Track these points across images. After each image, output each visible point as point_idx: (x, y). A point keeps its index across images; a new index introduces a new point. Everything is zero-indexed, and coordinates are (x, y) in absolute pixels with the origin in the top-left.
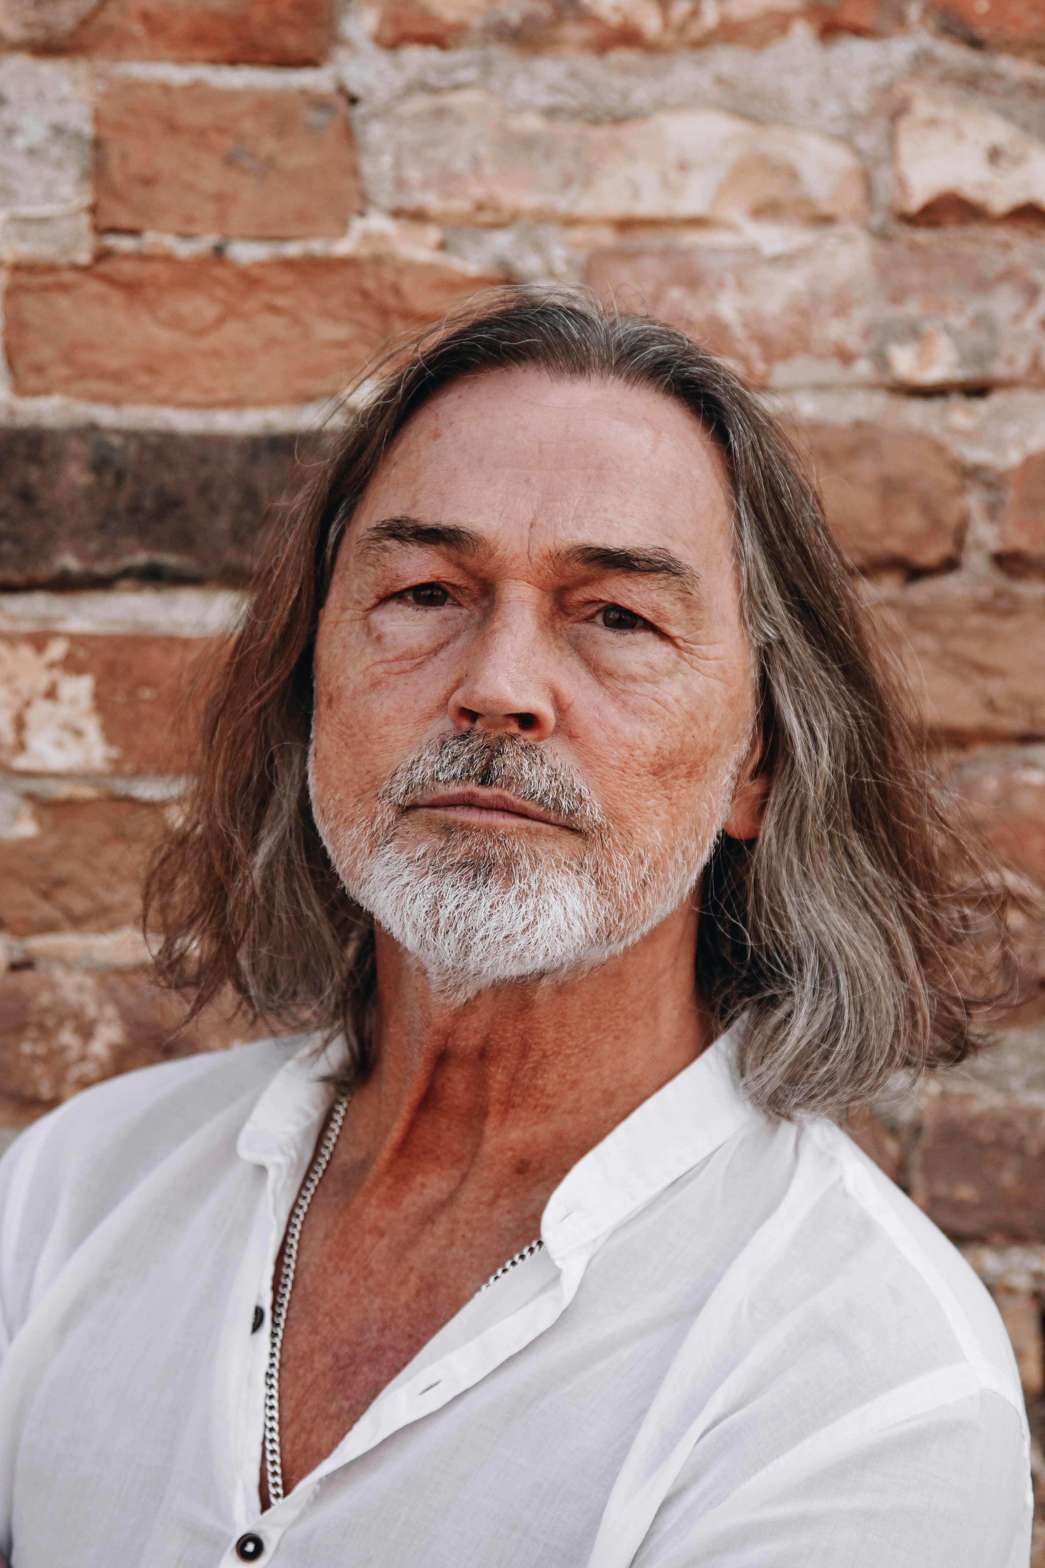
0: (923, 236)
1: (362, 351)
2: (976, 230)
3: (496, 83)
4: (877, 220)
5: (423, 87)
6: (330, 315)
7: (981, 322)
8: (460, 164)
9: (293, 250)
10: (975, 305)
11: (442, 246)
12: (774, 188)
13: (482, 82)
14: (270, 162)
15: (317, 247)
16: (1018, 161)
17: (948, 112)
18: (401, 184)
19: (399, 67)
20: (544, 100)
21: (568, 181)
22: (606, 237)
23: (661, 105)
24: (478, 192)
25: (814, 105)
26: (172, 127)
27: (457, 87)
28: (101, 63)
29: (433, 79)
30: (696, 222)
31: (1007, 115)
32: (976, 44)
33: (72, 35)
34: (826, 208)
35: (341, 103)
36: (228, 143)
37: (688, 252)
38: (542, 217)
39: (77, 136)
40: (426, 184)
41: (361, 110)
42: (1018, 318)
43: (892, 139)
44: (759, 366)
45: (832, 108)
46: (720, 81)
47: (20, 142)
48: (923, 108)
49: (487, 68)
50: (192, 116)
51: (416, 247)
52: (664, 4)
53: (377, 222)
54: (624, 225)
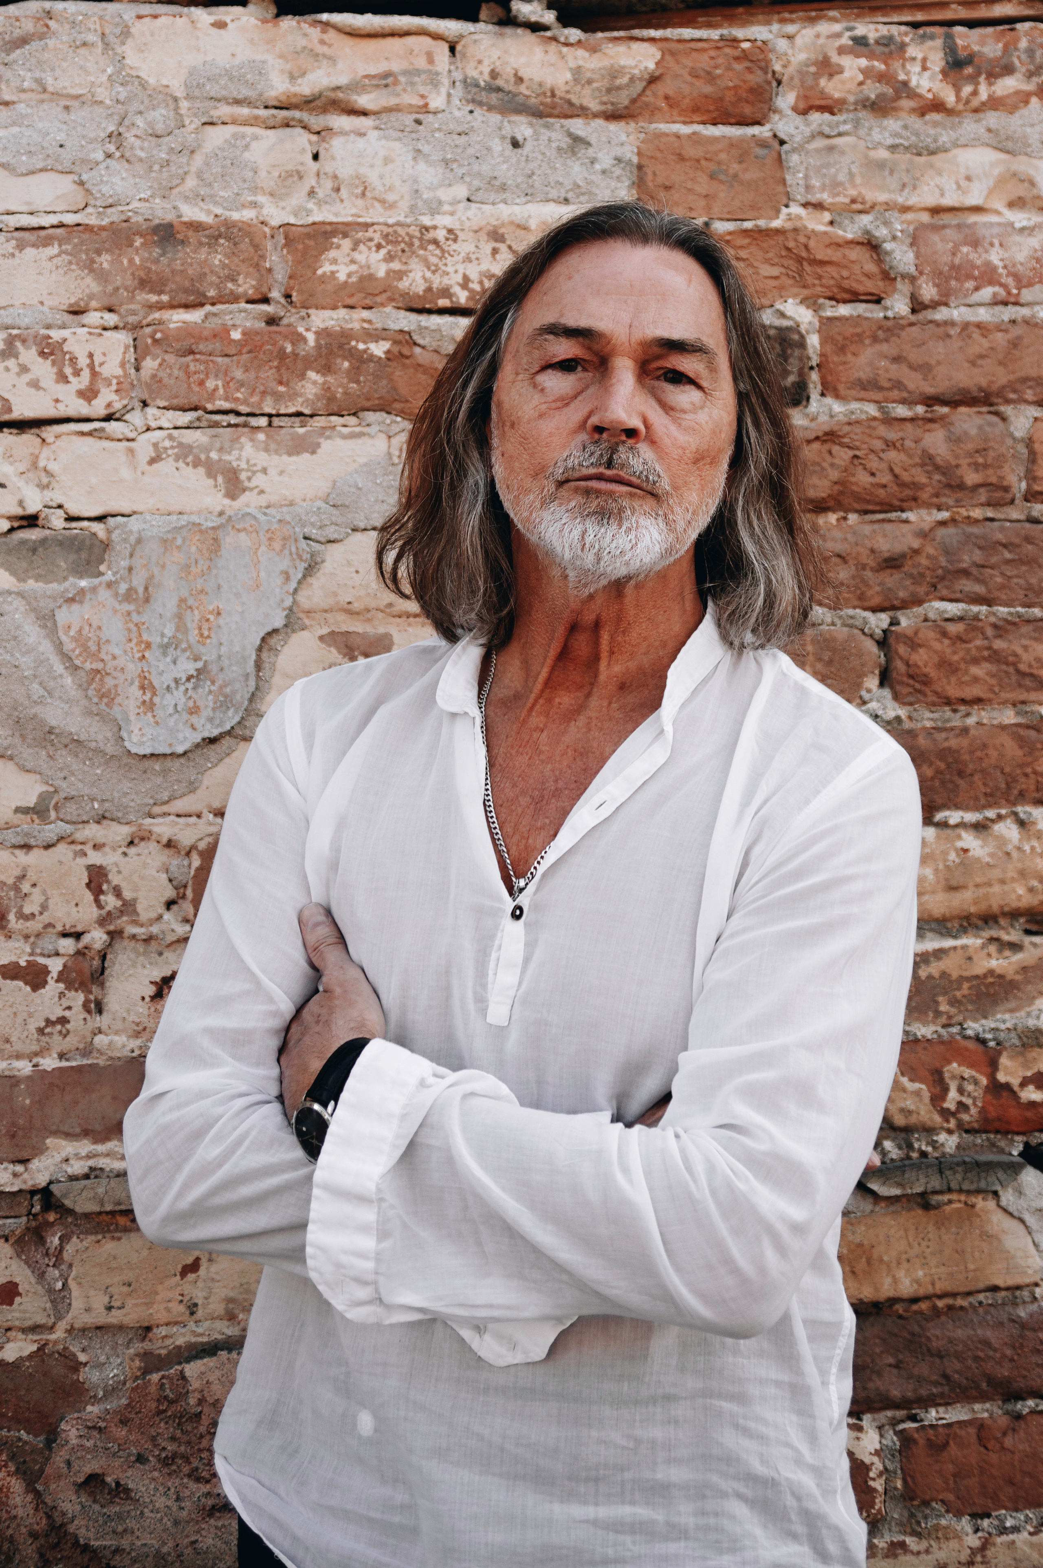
1: (786, 282)
3: (862, 132)
5: (821, 135)
6: (767, 261)
8: (842, 177)
9: (748, 225)
11: (831, 223)
12: (1021, 191)
13: (855, 132)
14: (736, 176)
15: (762, 223)
18: (808, 188)
19: (808, 125)
20: (890, 141)
21: (903, 186)
22: (925, 217)
23: (956, 145)
24: (853, 193)
27: (840, 135)
28: (642, 124)
29: (827, 130)
30: (977, 209)
33: (626, 107)
35: (776, 144)
36: (712, 166)
37: (972, 226)
38: (888, 206)
39: (629, 162)
40: (823, 188)
41: (785, 147)
44: (1013, 291)
46: (989, 130)
47: (598, 167)
49: (857, 124)
50: (691, 152)
51: (817, 223)
52: (958, 90)
53: (795, 209)
54: (936, 211)
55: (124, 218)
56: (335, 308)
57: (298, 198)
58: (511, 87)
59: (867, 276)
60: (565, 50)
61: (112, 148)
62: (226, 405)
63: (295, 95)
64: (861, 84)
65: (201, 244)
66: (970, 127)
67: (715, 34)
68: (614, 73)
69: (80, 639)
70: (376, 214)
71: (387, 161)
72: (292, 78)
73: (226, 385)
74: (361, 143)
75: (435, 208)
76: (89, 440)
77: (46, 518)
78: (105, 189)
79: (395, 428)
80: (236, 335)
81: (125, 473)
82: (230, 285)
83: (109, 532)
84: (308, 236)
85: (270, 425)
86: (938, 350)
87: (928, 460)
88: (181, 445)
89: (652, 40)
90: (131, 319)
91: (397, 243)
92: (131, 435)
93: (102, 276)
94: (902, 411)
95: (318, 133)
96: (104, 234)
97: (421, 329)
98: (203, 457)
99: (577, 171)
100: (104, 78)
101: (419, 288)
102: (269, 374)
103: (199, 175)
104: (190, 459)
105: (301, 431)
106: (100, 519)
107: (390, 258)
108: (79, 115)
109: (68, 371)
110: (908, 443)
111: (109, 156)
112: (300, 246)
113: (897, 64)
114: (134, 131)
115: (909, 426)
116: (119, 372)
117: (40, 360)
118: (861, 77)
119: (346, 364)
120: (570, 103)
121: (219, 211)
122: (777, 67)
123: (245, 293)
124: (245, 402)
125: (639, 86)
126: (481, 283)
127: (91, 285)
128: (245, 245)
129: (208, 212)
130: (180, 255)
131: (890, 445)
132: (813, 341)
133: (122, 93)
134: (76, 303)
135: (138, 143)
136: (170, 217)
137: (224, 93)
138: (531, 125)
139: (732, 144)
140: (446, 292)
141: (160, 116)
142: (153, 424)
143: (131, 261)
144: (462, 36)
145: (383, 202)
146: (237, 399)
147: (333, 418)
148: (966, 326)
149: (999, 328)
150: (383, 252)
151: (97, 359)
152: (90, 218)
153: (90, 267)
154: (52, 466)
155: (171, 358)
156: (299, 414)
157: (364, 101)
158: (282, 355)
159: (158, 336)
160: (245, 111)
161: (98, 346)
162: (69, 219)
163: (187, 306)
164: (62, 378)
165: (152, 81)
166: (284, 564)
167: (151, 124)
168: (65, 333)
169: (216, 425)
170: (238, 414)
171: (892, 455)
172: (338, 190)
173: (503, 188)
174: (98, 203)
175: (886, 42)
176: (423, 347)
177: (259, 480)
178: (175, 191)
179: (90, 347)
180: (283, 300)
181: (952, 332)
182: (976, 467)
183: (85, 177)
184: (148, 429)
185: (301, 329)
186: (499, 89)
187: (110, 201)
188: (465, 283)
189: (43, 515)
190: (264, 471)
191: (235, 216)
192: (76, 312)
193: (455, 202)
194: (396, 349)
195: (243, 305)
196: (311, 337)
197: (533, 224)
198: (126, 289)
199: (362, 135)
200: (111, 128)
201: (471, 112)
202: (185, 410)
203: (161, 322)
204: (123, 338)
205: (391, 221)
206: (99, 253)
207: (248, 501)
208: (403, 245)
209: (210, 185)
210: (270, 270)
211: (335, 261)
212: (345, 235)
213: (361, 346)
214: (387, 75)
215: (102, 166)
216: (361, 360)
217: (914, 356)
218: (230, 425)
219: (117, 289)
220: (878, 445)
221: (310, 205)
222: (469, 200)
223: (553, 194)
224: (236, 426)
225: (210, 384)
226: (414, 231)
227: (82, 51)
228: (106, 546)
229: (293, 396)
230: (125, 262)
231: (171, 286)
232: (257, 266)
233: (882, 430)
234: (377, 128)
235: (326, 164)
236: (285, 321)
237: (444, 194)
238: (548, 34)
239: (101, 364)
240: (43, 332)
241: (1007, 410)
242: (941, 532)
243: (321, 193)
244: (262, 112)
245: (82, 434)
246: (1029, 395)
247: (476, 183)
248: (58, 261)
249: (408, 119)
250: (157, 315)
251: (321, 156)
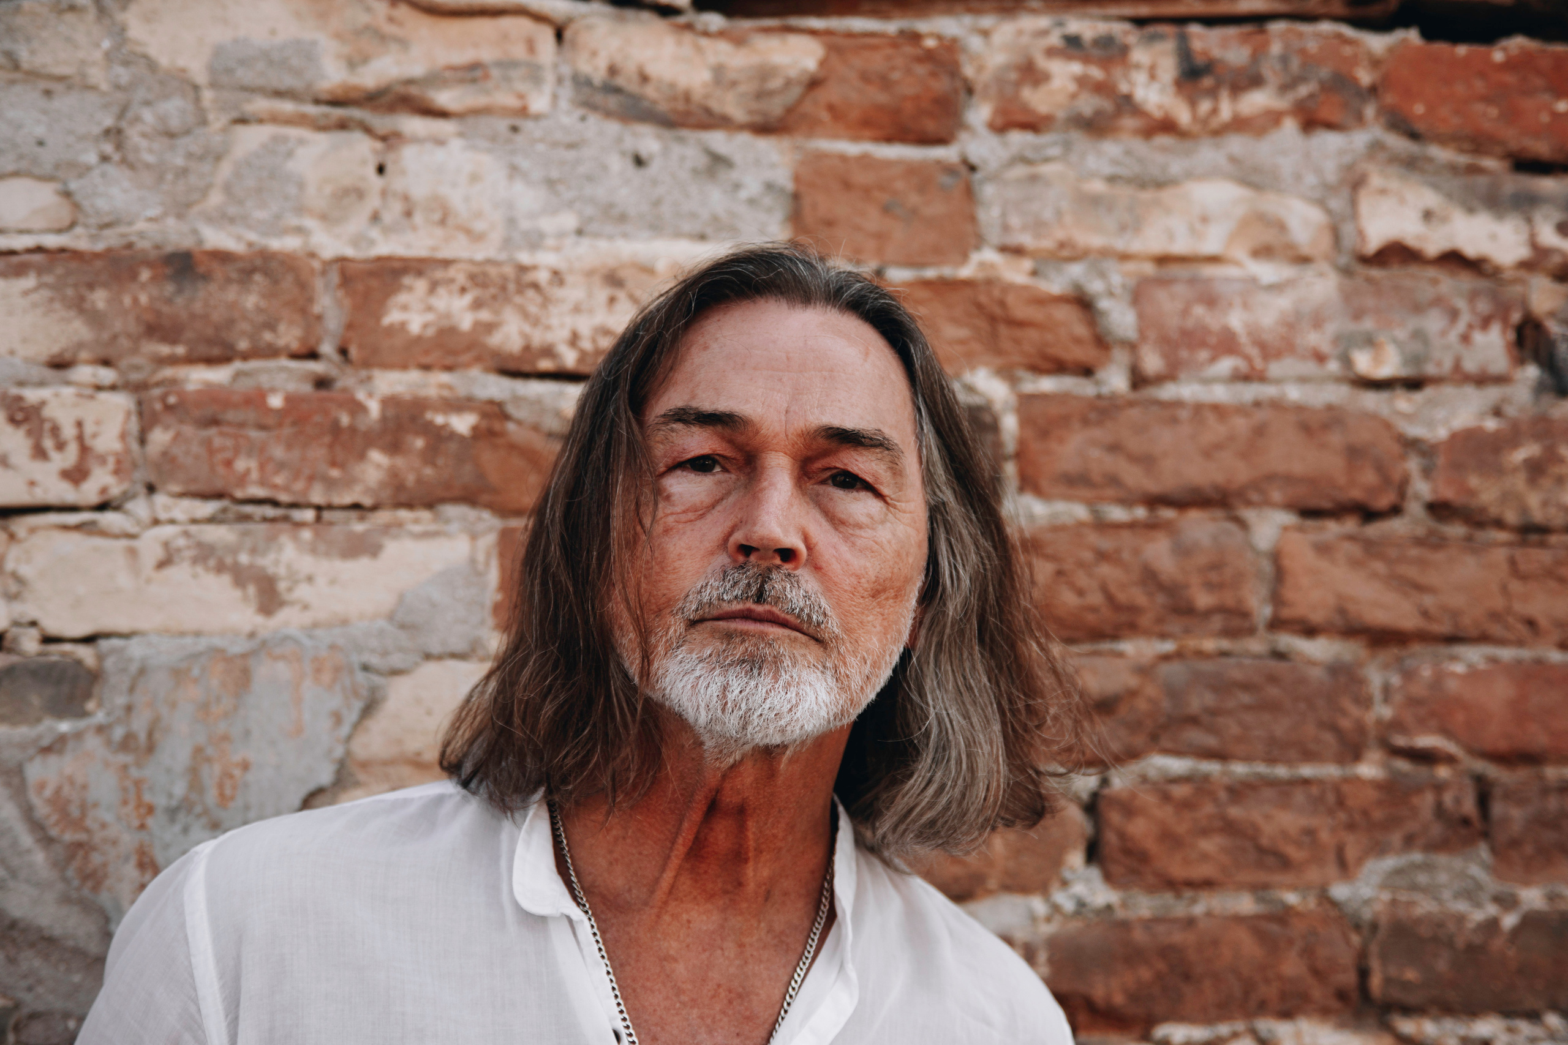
0: (1376, 273)
1: (976, 346)
2: (1414, 269)
3: (1074, 158)
4: (1343, 260)
5: (1023, 159)
6: (955, 321)
7: (1418, 335)
8: (1048, 214)
9: (930, 273)
10: (1413, 323)
11: (1034, 273)
12: (1269, 236)
13: (1063, 158)
14: (914, 211)
15: (947, 271)
16: (1445, 220)
17: (1394, 184)
18: (1006, 228)
19: (1007, 146)
20: (1108, 170)
21: (1123, 228)
22: (1149, 269)
23: (1190, 175)
24: (1060, 234)
25: (1298, 177)
26: (847, 185)
27: (1047, 160)
28: (799, 140)
29: (1029, 154)
30: (1214, 259)
31: (1436, 187)
32: (1414, 136)
33: (781, 119)
34: (1306, 250)
35: (964, 170)
36: (885, 197)
37: (1209, 280)
38: (1105, 253)
39: (782, 190)
40: (1024, 228)
41: (978, 176)
42: (1444, 333)
43: (1353, 203)
44: (1259, 363)
45: (1311, 179)
46: (1233, 160)
47: (743, 194)
48: (1376, 180)
49: (1067, 146)
50: (861, 178)
51: (1016, 273)
52: (1193, 104)
53: (989, 255)
54: (1163, 260)
55: (123, 241)
56: (404, 367)
57: (357, 223)
58: (633, 87)
59: (1078, 341)
60: (704, 42)
61: (108, 148)
62: (259, 492)
63: (355, 88)
64: (1074, 96)
65: (229, 281)
66: (1208, 154)
67: (891, 27)
68: (765, 73)
69: (59, 802)
70: (458, 248)
71: (475, 178)
72: (352, 64)
73: (262, 467)
74: (439, 155)
75: (535, 241)
76: (75, 537)
77: (15, 640)
78: (102, 204)
79: (481, 526)
80: (276, 401)
81: (124, 580)
82: (268, 336)
83: (101, 658)
84: (372, 274)
85: (318, 519)
86: (1164, 439)
87: (1150, 577)
88: (200, 545)
89: (813, 32)
90: (135, 377)
91: (484, 285)
92: (132, 529)
93: (95, 319)
94: (1117, 514)
95: (384, 139)
96: (99, 264)
97: (517, 399)
98: (229, 560)
99: (716, 199)
100: (98, 55)
101: (515, 345)
102: (318, 453)
103: (227, 189)
104: (212, 562)
105: (359, 527)
106: (89, 640)
107: (477, 305)
108: (64, 102)
109: (48, 443)
110: (1126, 555)
111: (105, 159)
112: (360, 287)
113: (1117, 72)
114: (139, 127)
115: (1126, 535)
116: (117, 446)
117: (9, 429)
118: (1072, 87)
119: (419, 443)
120: (708, 111)
121: (252, 236)
122: (969, 71)
123: (287, 347)
124: (286, 489)
125: (796, 92)
126: (594, 341)
127: (79, 330)
128: (288, 283)
129: (239, 238)
130: (201, 294)
131: (1102, 556)
132: (1010, 424)
133: (124, 75)
134: (61, 354)
135: (143, 143)
136: (187, 243)
137: (260, 82)
138: (659, 137)
139: (912, 170)
140: (548, 351)
141: (174, 108)
142: (163, 516)
143: (136, 300)
144: (570, 20)
145: (468, 232)
146: (275, 487)
147: (404, 514)
148: (1199, 409)
149: (1241, 410)
150: (468, 299)
151: (89, 429)
152: (79, 240)
153: (79, 306)
154: (25, 570)
155: (188, 430)
156: (356, 507)
157: (444, 98)
158: (336, 429)
159: (172, 400)
160: (287, 107)
161: (90, 412)
162: (51, 241)
163: (210, 361)
164: (40, 453)
165: (164, 61)
166: (335, 701)
167: (163, 119)
168: (44, 393)
169: (246, 518)
170: (275, 503)
171: (1105, 570)
172: (408, 214)
173: (623, 218)
174: (93, 221)
175: (1106, 43)
176: (519, 423)
177: (303, 592)
178: (195, 209)
179: (78, 413)
180: (336, 357)
181: (1184, 414)
182: (1210, 586)
183: (73, 186)
184: (156, 522)
185: (361, 395)
186: (617, 90)
187: (106, 220)
188: (574, 340)
189: (9, 636)
190: (310, 579)
191: (275, 244)
192: (60, 364)
193: (561, 235)
194: (484, 424)
195: (285, 362)
196: (374, 408)
197: (661, 266)
198: (129, 336)
199: (440, 142)
200: (109, 121)
201: (583, 119)
202: (205, 496)
203: (173, 382)
204: (122, 402)
205: (480, 256)
206: (91, 286)
207: (288, 619)
208: (492, 290)
209: (240, 202)
210: (319, 318)
211: (405, 308)
212: (420, 273)
213: (439, 420)
214: (475, 66)
215: (96, 173)
216: (439, 437)
217: (1134, 444)
218: (265, 520)
219: (115, 337)
220: (1088, 556)
221: (375, 233)
222: (580, 232)
223: (687, 227)
224: (273, 520)
225: (241, 465)
226: (509, 271)
227: (69, 17)
228: (95, 677)
229: (349, 482)
230: (127, 300)
231: (189, 335)
232: (304, 311)
233: (1094, 538)
234: (461, 135)
235: (396, 181)
236: (339, 384)
237: (548, 224)
238: (681, 20)
239: (95, 436)
240: (14, 391)
241: (1249, 514)
242: (1165, 669)
243: (388, 217)
244: (312, 110)
245: (66, 528)
246: (1277, 496)
247: (589, 211)
248: (35, 297)
249: (502, 125)
250: (168, 372)
251: (390, 168)
